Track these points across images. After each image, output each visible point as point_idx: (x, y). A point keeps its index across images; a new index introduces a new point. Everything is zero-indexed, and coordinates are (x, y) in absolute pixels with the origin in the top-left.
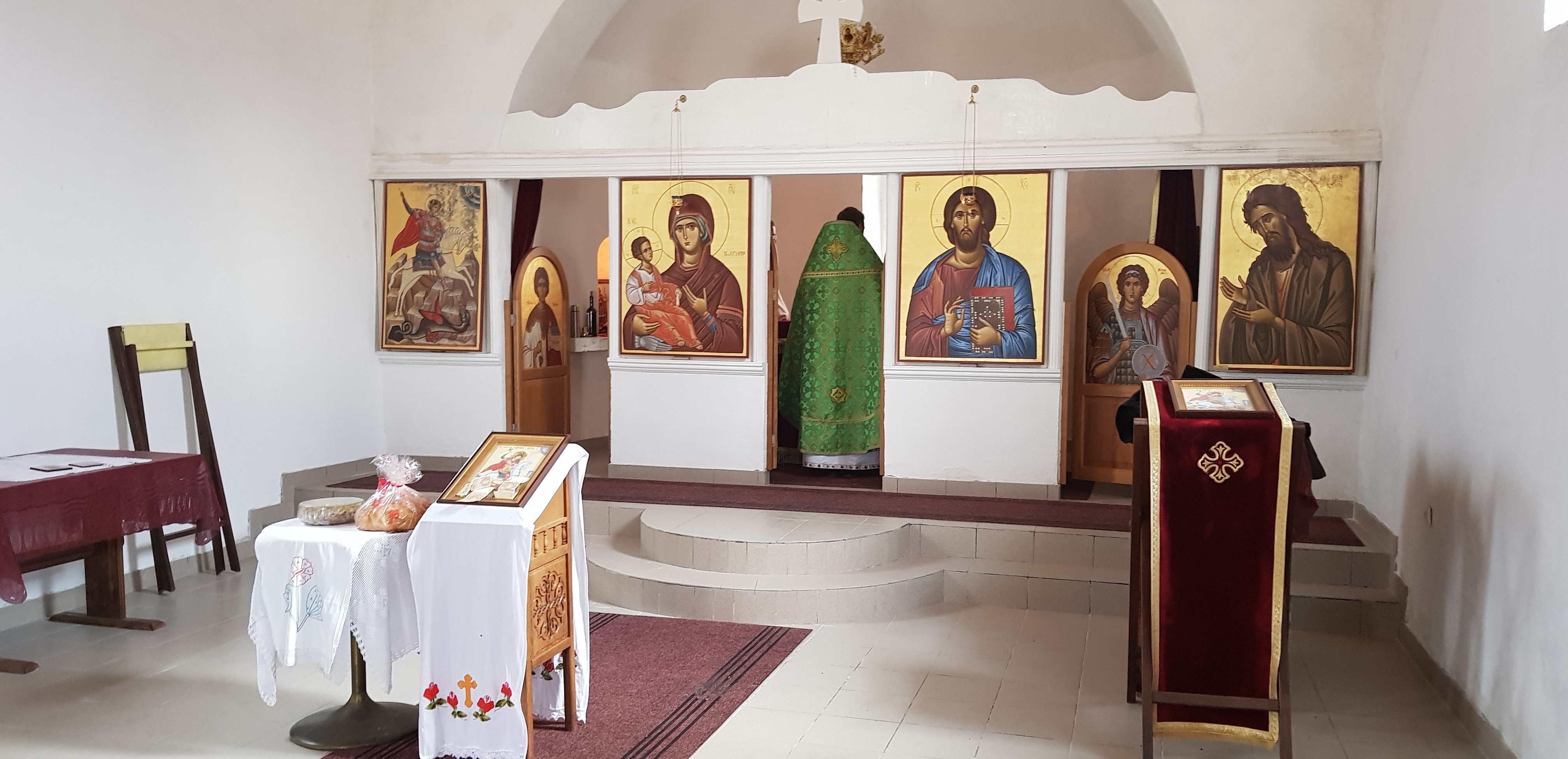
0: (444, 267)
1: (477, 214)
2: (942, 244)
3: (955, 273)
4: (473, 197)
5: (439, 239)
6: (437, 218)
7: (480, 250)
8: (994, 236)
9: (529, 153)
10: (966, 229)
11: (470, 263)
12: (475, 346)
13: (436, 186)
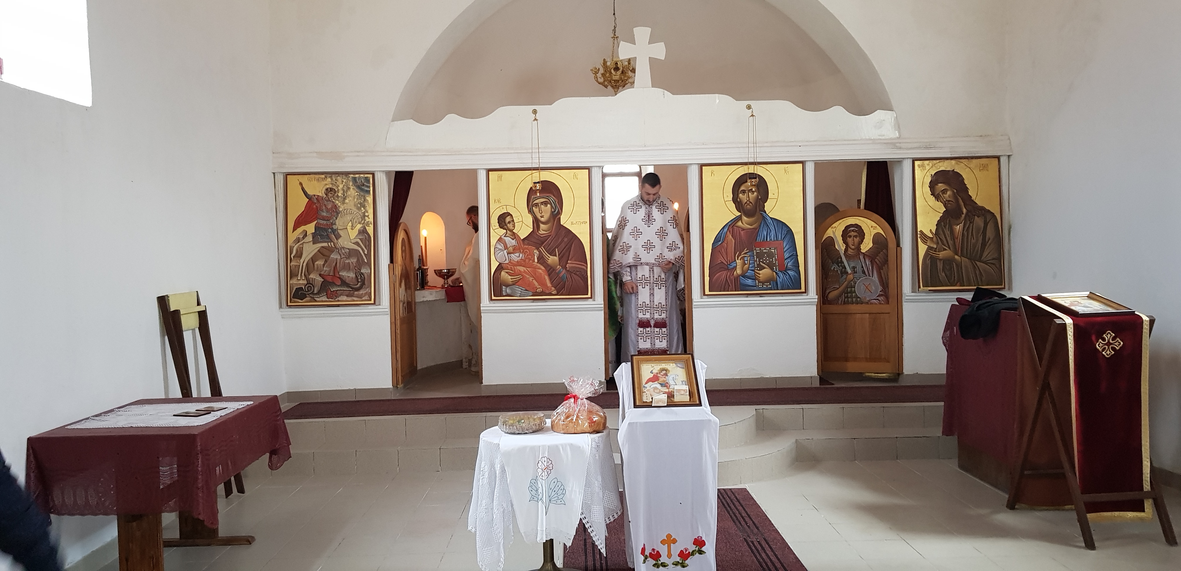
0: (340, 240)
1: (368, 198)
2: (731, 212)
3: (742, 232)
4: (363, 185)
5: (335, 218)
6: (333, 202)
7: (372, 226)
8: (768, 206)
9: (410, 152)
10: (748, 202)
11: (363, 236)
12: (370, 300)
13: (331, 177)
